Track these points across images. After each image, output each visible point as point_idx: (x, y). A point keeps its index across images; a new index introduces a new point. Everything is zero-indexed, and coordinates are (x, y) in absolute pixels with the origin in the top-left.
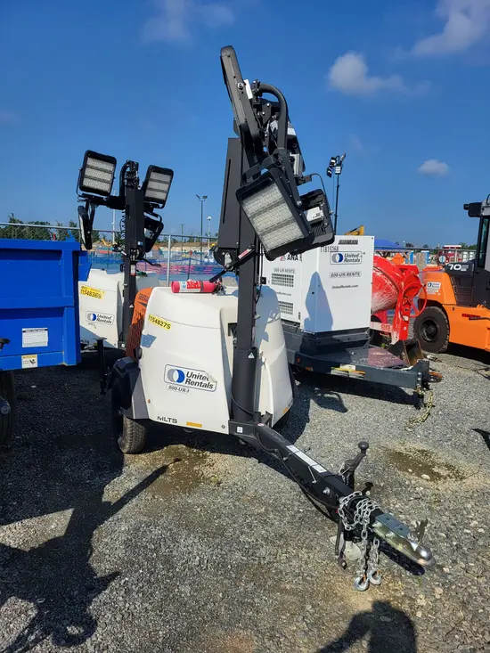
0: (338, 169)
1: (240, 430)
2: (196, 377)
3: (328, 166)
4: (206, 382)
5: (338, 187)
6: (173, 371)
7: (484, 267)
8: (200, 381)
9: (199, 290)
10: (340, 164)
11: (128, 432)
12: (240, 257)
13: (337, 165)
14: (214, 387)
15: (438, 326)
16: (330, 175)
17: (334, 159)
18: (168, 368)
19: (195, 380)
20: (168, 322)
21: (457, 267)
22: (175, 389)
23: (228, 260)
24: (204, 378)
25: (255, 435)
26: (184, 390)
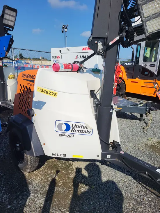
0: (66, 30)
1: (109, 157)
2: (79, 127)
3: (62, 28)
4: (86, 130)
5: (66, 37)
6: (61, 124)
7: (138, 64)
8: (81, 129)
9: (70, 70)
10: (66, 28)
11: (29, 163)
12: (110, 44)
13: (65, 28)
14: (91, 132)
15: (121, 86)
16: (63, 32)
17: (64, 26)
18: (58, 123)
19: (78, 129)
20: (55, 92)
21: (127, 64)
22: (64, 135)
23: (100, 46)
24: (84, 127)
25: (119, 159)
26: (70, 136)
